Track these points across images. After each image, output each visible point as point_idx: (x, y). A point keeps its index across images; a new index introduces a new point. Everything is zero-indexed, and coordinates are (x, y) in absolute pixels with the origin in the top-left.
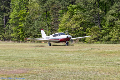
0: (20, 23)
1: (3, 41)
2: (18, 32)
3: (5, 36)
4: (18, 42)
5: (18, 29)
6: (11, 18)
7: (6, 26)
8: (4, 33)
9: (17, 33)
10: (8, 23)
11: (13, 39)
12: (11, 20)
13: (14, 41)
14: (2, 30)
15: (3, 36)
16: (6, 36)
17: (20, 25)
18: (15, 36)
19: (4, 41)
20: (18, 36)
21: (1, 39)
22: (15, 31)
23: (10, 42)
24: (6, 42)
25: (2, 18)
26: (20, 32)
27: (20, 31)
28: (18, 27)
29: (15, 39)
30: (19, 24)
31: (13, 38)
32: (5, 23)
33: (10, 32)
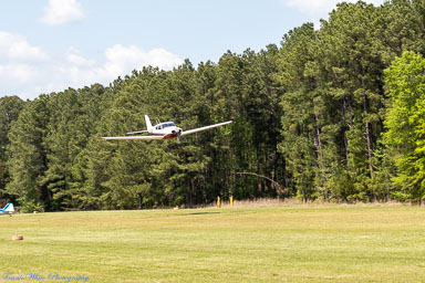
0: (418, 143)
1: (364, 201)
2: (414, 171)
3: (370, 186)
4: (414, 203)
5: (414, 160)
6: (388, 129)
7: (373, 155)
8: (369, 175)
9: (411, 175)
10: (381, 145)
11: (398, 193)
12: (388, 134)
13: (402, 200)
14: (360, 166)
15: (366, 187)
16: (375, 186)
17: (418, 150)
18: (403, 185)
19: (370, 201)
20: (415, 185)
21: (360, 195)
22: (405, 168)
23: (390, 204)
24: (376, 203)
25: (360, 128)
26: (418, 169)
27: (421, 168)
28: (412, 155)
29: (404, 195)
30: (416, 146)
31: (399, 190)
32: (368, 144)
33: (386, 171)
